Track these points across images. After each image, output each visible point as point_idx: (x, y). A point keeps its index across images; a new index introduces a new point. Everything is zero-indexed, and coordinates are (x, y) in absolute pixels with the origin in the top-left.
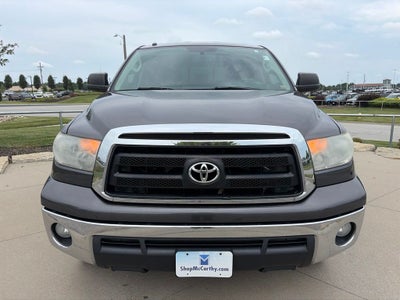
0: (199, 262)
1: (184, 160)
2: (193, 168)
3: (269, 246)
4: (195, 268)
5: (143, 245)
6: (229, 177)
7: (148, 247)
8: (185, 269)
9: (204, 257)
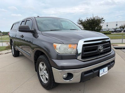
0: (103, 71)
1: (97, 46)
2: (99, 48)
3: (111, 63)
6: (104, 49)
7: (94, 71)
8: (101, 74)
9: (104, 70)
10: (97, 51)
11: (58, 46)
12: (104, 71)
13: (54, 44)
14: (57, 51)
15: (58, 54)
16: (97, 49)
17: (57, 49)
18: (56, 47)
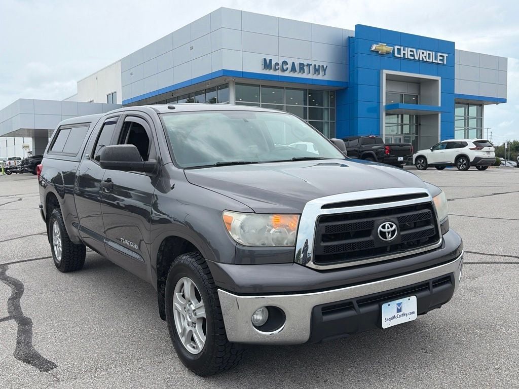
0: (396, 310)
1: (373, 222)
2: (380, 228)
3: (434, 286)
4: (394, 317)
5: (356, 305)
7: (360, 306)
8: (387, 320)
9: (399, 304)
10: (371, 238)
11: (237, 220)
12: (399, 310)
13: (226, 214)
14: (236, 237)
15: (238, 246)
16: (373, 231)
17: (234, 231)
18: (230, 224)
